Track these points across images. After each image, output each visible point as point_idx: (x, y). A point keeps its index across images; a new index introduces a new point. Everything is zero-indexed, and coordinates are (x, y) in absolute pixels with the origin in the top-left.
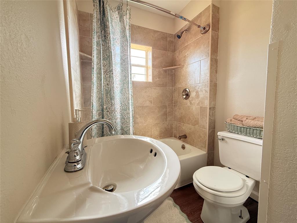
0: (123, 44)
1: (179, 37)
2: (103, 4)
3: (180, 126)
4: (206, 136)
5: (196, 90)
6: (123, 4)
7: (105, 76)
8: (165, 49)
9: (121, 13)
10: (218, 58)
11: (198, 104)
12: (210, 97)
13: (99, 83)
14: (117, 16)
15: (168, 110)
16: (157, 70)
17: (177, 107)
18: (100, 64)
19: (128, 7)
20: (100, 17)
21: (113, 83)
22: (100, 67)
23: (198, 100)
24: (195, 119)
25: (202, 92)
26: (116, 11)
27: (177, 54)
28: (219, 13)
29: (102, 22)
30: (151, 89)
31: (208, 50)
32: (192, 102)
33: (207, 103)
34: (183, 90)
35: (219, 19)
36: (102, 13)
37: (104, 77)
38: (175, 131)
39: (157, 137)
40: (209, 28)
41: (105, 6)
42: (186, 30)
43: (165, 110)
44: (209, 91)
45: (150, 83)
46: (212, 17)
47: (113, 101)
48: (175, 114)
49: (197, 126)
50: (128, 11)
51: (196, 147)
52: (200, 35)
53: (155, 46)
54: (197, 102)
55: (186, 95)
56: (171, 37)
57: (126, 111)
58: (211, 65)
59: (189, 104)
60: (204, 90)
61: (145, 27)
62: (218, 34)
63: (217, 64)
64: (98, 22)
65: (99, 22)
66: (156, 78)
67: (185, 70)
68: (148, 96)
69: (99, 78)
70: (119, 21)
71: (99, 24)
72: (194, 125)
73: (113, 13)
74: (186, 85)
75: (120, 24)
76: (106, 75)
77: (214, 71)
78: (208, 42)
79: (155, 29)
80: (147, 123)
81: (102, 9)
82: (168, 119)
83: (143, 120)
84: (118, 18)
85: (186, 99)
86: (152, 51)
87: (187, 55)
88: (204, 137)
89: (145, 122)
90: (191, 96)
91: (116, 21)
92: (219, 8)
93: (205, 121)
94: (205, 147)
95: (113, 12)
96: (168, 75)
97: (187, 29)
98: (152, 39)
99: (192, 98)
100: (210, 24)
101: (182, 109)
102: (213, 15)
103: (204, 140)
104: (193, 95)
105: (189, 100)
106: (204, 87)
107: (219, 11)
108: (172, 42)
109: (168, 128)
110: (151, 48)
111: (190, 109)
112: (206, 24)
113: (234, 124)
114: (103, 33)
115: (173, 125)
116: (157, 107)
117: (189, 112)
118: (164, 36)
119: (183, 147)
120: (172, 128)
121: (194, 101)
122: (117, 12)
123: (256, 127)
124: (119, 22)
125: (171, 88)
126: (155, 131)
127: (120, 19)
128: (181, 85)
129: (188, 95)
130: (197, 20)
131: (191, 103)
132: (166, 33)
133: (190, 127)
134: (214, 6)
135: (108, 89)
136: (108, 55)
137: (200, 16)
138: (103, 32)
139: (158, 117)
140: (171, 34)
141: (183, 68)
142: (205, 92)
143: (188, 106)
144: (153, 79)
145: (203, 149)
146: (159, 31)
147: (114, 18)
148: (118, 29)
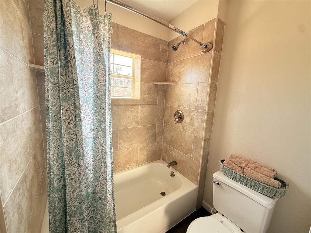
0: (97, 73)
1: (175, 49)
2: (62, 5)
3: (170, 150)
4: (198, 169)
5: (191, 115)
6: (98, 6)
7: (67, 127)
8: (157, 59)
9: (95, 21)
10: (217, 83)
11: (192, 132)
12: (206, 128)
13: (56, 135)
14: (89, 24)
15: (157, 131)
16: (147, 84)
17: (168, 128)
18: (57, 106)
19: (107, 12)
20: (56, 26)
21: (80, 133)
22: (57, 110)
23: (192, 128)
24: (187, 147)
25: (198, 120)
26: (86, 15)
27: (171, 67)
28: (223, 30)
29: (61, 34)
30: (139, 107)
31: (208, 74)
32: (186, 128)
33: (202, 134)
34: (176, 112)
35: (223, 37)
36: (60, 19)
37: (65, 128)
38: (164, 154)
39: (144, 161)
40: (211, 47)
41: (66, 9)
42: (184, 41)
43: (154, 130)
44: (205, 121)
45: (137, 100)
46: (217, 34)
47: (81, 161)
48: (165, 135)
49: (189, 155)
50: (106, 19)
51: (186, 177)
52: (200, 52)
53: (144, 55)
54: (191, 130)
55: (178, 118)
56: (164, 45)
57: (101, 169)
58: (211, 92)
59: (181, 128)
60: (200, 118)
61: (132, 29)
62: (220, 55)
63: (216, 91)
64: (52, 37)
65: (54, 36)
66: (145, 95)
67: (179, 89)
68: (134, 116)
69: (56, 128)
70: (91, 32)
71: (53, 39)
72: (186, 154)
73: (81, 18)
74: (179, 106)
75: (93, 38)
76: (68, 125)
77: (213, 99)
78: (209, 64)
79: (145, 33)
80: (132, 148)
81: (59, 13)
82: (157, 140)
83: (127, 145)
84: (91, 28)
85: (178, 122)
86: (142, 61)
87: (183, 71)
88: (196, 169)
89: (129, 147)
90: (184, 121)
91: (87, 32)
92: (224, 23)
93: (199, 153)
94: (196, 180)
95: (82, 16)
96: (159, 90)
97: (185, 39)
98: (141, 45)
99: (185, 123)
100: (213, 42)
101: (173, 133)
102: (217, 31)
103: (196, 173)
104: (187, 120)
105: (182, 125)
106: (200, 115)
107: (224, 27)
108: (166, 50)
109: (157, 150)
110: (140, 56)
111: (183, 135)
112: (209, 41)
113: (232, 169)
114: (62, 55)
115: (161, 146)
116: (144, 128)
117: (181, 138)
118: (157, 43)
119: (173, 175)
120: (160, 149)
121: (187, 128)
122: (88, 18)
123: (260, 181)
124: (92, 35)
125: (162, 105)
126: (141, 156)
127: (93, 30)
128: (174, 105)
129: (181, 118)
130: (198, 33)
131: (184, 128)
132: (159, 39)
133: (182, 154)
134: (219, 20)
135: (72, 147)
136: (71, 93)
137: (201, 28)
138: (62, 51)
139: (145, 139)
140: (165, 41)
141: (178, 86)
142: (201, 121)
143: (181, 131)
144: (141, 95)
145: (194, 182)
146: (150, 36)
147: (83, 26)
148: (90, 46)
